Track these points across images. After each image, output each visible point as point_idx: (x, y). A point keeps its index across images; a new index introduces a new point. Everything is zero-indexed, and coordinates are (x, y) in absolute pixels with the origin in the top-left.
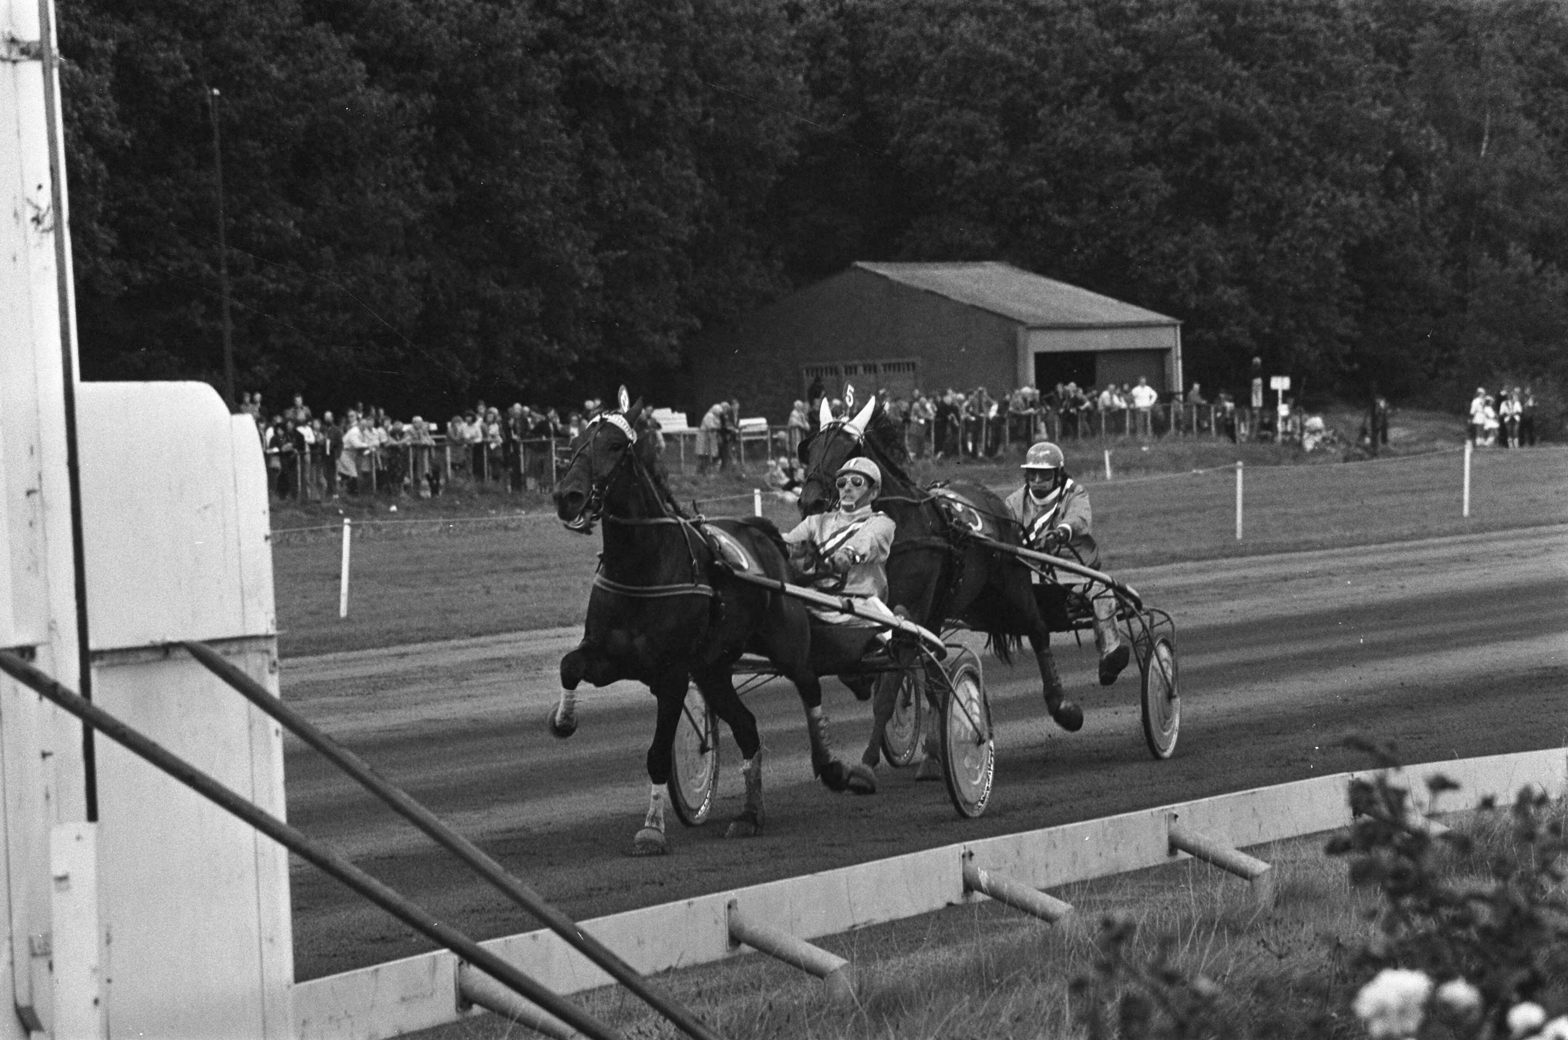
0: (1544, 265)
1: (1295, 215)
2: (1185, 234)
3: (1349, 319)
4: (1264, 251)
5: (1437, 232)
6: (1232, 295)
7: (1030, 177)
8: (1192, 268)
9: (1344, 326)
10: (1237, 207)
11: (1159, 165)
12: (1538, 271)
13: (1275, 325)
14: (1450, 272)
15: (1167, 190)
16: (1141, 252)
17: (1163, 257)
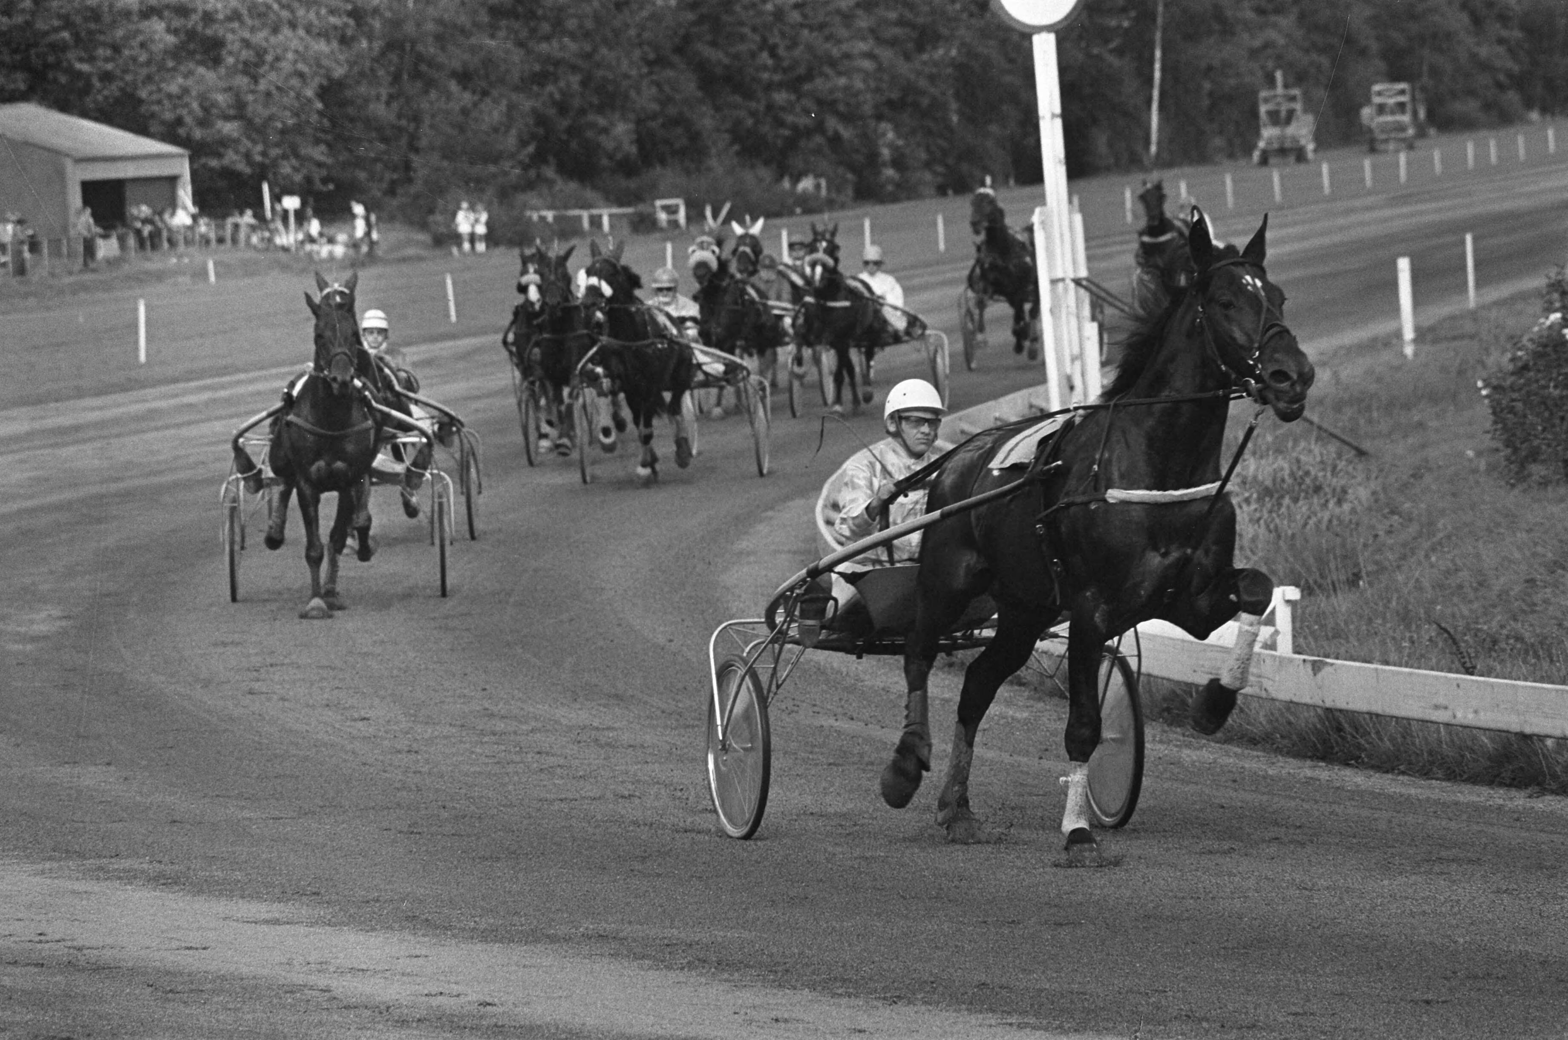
0: (481, 100)
1: (277, 59)
2: (186, 77)
3: (323, 148)
4: (253, 92)
5: (381, 73)
6: (230, 128)
7: (56, 30)
8: (195, 105)
9: (319, 153)
10: (230, 53)
11: (161, 18)
12: (475, 105)
13: (264, 154)
14: (395, 105)
15: (171, 39)
16: (151, 93)
17: (170, 96)
